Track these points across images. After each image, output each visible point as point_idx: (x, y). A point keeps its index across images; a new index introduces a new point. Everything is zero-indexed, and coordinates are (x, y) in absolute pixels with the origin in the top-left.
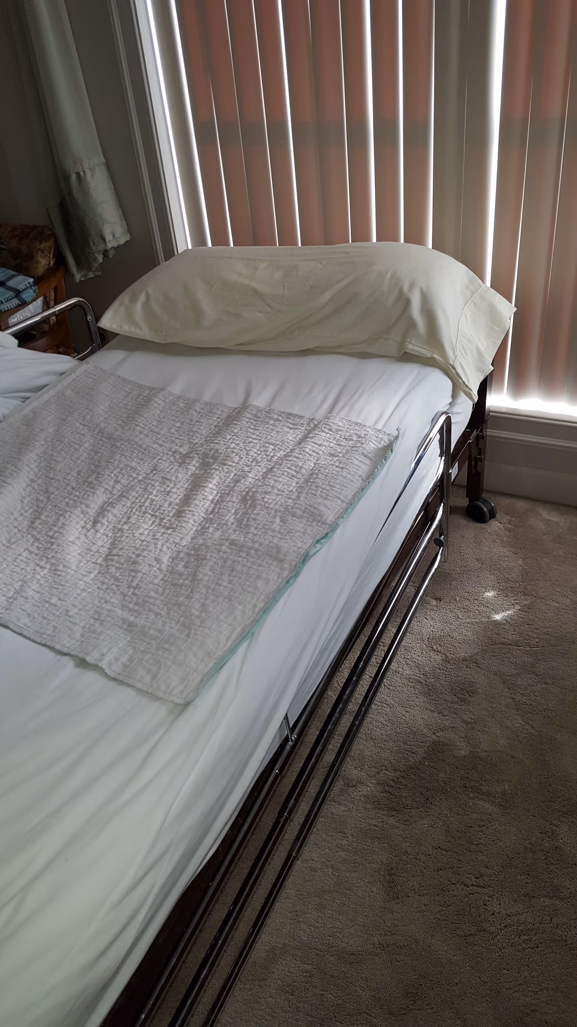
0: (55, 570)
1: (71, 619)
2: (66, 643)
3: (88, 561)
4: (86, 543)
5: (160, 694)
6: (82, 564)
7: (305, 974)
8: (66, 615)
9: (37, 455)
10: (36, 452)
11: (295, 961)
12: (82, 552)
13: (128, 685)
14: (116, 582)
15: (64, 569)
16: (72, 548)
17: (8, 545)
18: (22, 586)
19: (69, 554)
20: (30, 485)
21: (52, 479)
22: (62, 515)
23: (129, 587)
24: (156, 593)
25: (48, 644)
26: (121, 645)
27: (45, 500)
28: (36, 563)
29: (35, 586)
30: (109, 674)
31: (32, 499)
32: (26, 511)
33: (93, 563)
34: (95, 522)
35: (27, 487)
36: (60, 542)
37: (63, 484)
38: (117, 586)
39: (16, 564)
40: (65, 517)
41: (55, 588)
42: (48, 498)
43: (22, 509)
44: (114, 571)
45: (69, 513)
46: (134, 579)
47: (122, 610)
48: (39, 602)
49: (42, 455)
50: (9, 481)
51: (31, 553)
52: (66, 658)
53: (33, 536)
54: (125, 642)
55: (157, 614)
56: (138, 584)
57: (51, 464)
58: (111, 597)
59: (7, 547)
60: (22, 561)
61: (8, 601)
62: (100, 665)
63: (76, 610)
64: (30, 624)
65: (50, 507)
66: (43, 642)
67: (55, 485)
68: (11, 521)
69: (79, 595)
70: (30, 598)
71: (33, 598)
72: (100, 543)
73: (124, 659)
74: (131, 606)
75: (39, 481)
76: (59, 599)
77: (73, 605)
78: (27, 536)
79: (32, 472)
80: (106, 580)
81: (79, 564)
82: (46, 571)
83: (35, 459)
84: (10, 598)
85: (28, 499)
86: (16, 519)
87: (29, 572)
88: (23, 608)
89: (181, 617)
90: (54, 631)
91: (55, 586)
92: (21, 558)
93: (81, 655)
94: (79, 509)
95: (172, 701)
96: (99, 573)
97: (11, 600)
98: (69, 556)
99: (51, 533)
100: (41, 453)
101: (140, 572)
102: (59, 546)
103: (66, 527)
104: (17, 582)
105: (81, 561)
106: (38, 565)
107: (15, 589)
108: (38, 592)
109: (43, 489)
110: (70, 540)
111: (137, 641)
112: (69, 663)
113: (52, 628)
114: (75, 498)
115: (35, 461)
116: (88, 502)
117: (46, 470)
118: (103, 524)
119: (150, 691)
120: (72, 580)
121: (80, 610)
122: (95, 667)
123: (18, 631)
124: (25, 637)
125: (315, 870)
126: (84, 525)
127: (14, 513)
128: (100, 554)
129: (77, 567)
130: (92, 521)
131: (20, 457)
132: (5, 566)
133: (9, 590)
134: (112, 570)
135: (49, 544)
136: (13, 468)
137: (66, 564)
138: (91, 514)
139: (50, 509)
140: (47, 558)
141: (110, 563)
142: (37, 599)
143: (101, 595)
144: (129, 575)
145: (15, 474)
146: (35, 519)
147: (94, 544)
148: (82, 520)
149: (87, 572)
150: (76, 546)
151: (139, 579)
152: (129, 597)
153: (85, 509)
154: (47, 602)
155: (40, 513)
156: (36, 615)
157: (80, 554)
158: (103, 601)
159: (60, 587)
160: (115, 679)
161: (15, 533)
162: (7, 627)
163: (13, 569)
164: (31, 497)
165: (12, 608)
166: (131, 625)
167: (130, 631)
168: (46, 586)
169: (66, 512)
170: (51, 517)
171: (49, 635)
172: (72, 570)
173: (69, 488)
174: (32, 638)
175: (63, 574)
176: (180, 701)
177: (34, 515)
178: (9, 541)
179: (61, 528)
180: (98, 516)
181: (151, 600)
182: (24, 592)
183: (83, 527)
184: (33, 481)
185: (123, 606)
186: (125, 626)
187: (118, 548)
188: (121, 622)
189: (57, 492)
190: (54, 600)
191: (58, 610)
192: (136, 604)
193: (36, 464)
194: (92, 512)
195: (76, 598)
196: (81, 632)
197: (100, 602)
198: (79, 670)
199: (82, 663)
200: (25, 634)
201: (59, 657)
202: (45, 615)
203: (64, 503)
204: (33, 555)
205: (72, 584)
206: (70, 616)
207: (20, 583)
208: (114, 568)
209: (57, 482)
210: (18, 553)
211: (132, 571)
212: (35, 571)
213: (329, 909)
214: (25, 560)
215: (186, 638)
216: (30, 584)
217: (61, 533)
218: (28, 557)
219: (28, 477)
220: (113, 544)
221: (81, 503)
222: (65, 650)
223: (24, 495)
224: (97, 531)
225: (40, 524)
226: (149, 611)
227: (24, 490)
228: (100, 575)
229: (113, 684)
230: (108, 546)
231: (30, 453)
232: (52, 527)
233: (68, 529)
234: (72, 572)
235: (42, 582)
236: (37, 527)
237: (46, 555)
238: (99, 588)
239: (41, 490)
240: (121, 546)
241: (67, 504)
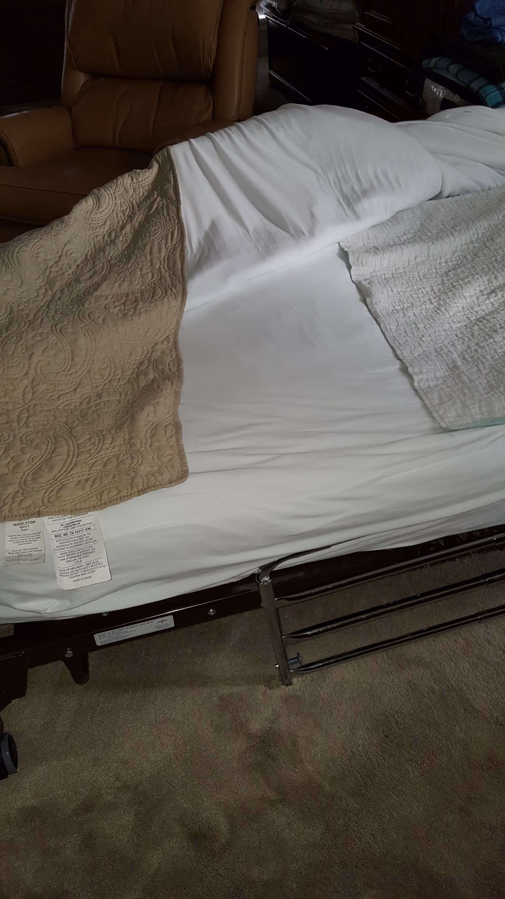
0: (438, 309)
1: (421, 342)
2: (406, 354)
3: (464, 314)
4: (474, 302)
5: (435, 415)
6: (459, 314)
7: (430, 688)
8: (420, 338)
9: (489, 225)
10: (490, 222)
11: (430, 677)
12: (466, 307)
13: (420, 398)
14: (471, 337)
15: (444, 311)
16: (461, 300)
17: (422, 277)
18: (409, 307)
19: (455, 303)
20: (468, 245)
21: (486, 247)
22: (473, 275)
23: (477, 344)
24: (492, 358)
25: (394, 347)
26: (438, 374)
27: (470, 259)
28: (429, 298)
29: (417, 311)
30: (415, 385)
31: (462, 255)
32: (451, 262)
33: (467, 317)
34: (493, 291)
35: (465, 244)
36: (457, 292)
37: (492, 254)
38: (469, 339)
39: (417, 292)
40: (474, 277)
41: (428, 319)
42: (473, 259)
43: (449, 258)
44: (477, 329)
45: (479, 276)
46: (485, 341)
47: (459, 356)
48: (411, 322)
49: (493, 226)
50: (455, 234)
51: (432, 290)
52: (398, 362)
53: (443, 280)
54: (442, 375)
55: (479, 370)
56: (484, 346)
57: (494, 235)
58: (458, 344)
59: (420, 279)
60: (422, 292)
61: (393, 311)
62: (413, 376)
63: (429, 339)
64: (393, 330)
65: (470, 266)
66: (392, 345)
67: (486, 252)
68: (436, 263)
69: (439, 331)
70: (407, 316)
71: (409, 317)
72: (483, 307)
73: (432, 383)
74: (467, 356)
75: (476, 245)
76: (425, 327)
77: (430, 335)
78: (438, 278)
79: (476, 236)
80: (465, 332)
81: (457, 313)
82: (432, 306)
83: (485, 227)
84: (396, 310)
85: (459, 254)
86: (440, 263)
87: (421, 302)
88: (398, 320)
89: (494, 381)
90: (404, 343)
91: (429, 318)
92: (423, 290)
93: (407, 364)
94: (488, 277)
95: (439, 423)
96: (465, 326)
97: (395, 311)
98: (454, 305)
99: (455, 284)
100: (494, 225)
101: (494, 339)
102: (453, 294)
103: (469, 284)
104: (409, 303)
105: (459, 312)
106: (430, 300)
107: (403, 307)
108: (415, 316)
109: (475, 252)
110: (465, 294)
111: (450, 378)
112: (397, 365)
113: (405, 341)
114: (492, 268)
115: (485, 228)
116: (499, 275)
117: (487, 239)
118: (497, 295)
119: (430, 410)
120: (443, 320)
121: (431, 340)
122: (410, 377)
123: (384, 330)
124: (385, 336)
125: (489, 643)
126: (483, 289)
127: (443, 258)
128: (477, 315)
129: (454, 314)
130: (491, 290)
131: (476, 221)
132: (410, 290)
133: (399, 305)
134: (476, 328)
135: (448, 291)
136: (465, 227)
137: (448, 308)
138: (494, 285)
139: (469, 267)
140: (439, 299)
141: (478, 323)
142: (411, 319)
143: (453, 340)
144: (484, 337)
145: (463, 231)
146: (453, 269)
147: (479, 306)
148: (484, 285)
149: (457, 321)
150: (465, 301)
151: (488, 343)
152: (471, 351)
153: (493, 279)
154: (415, 324)
155: (459, 267)
156: (402, 328)
157: (463, 307)
158: (451, 344)
159: (431, 320)
160: (416, 391)
161: (432, 273)
162: (379, 324)
163: (413, 294)
164: (462, 254)
165: (392, 316)
166: (456, 367)
167: (452, 370)
168: (423, 315)
169: (478, 274)
170: (465, 273)
171: (399, 343)
172: (449, 314)
173: (493, 259)
174: (388, 339)
175: (441, 314)
176: (444, 425)
177: (455, 267)
178: (424, 276)
179: (465, 283)
180: (498, 288)
181: (484, 360)
182: (407, 311)
183: (481, 291)
184: (472, 242)
185: (462, 353)
186: (451, 366)
187: (492, 316)
188: (451, 362)
189: (483, 258)
190: (421, 326)
191: (418, 332)
192: (471, 357)
193: (483, 231)
194: (495, 284)
195: (435, 332)
196: (420, 353)
197: (448, 343)
198: (399, 373)
199: (405, 370)
200: (386, 334)
201: (395, 358)
202: (408, 331)
203: (481, 268)
204: (433, 292)
205: (441, 323)
206: (422, 340)
207: (409, 305)
208: (477, 327)
209: (489, 251)
210: (424, 286)
211: (488, 335)
212: (425, 303)
213: (479, 671)
214: (425, 293)
215: (484, 394)
216: (415, 309)
217: (462, 287)
218: (428, 292)
219: (471, 237)
220: (491, 313)
221: (493, 273)
222: (401, 357)
223: (458, 249)
224: (488, 298)
225: (453, 274)
226: (476, 366)
227: (462, 246)
228: (465, 327)
229: (413, 392)
230: (487, 312)
231: (486, 221)
232: (459, 280)
233: (469, 286)
234: (447, 315)
235: (423, 311)
236: (450, 276)
237: (440, 296)
238: (456, 335)
239: (473, 252)
240: (495, 316)
241: (483, 268)
